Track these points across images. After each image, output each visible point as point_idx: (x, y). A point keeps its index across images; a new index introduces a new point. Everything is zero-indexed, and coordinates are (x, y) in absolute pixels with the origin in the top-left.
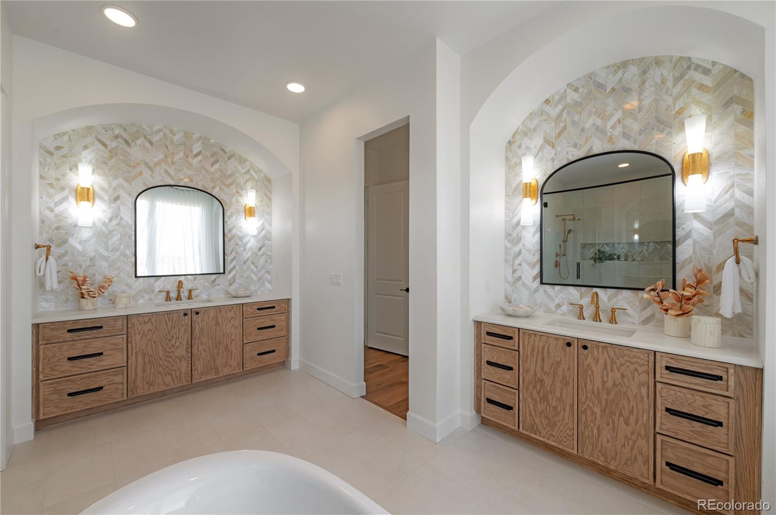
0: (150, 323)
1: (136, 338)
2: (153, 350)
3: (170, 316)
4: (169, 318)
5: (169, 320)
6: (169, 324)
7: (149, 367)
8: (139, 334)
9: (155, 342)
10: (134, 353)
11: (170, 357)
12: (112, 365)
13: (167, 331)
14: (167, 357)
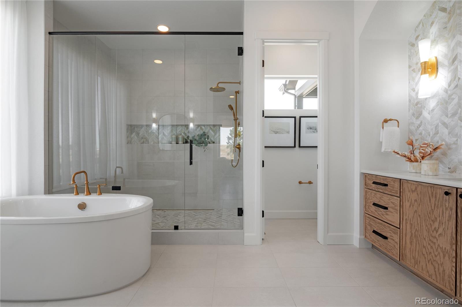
0: (416, 193)
1: (407, 204)
2: (418, 224)
3: (434, 190)
4: (432, 193)
5: (432, 196)
6: (433, 200)
7: (415, 240)
8: (408, 201)
9: (419, 216)
10: (404, 219)
11: (432, 242)
12: (392, 222)
13: (430, 209)
14: (430, 240)
